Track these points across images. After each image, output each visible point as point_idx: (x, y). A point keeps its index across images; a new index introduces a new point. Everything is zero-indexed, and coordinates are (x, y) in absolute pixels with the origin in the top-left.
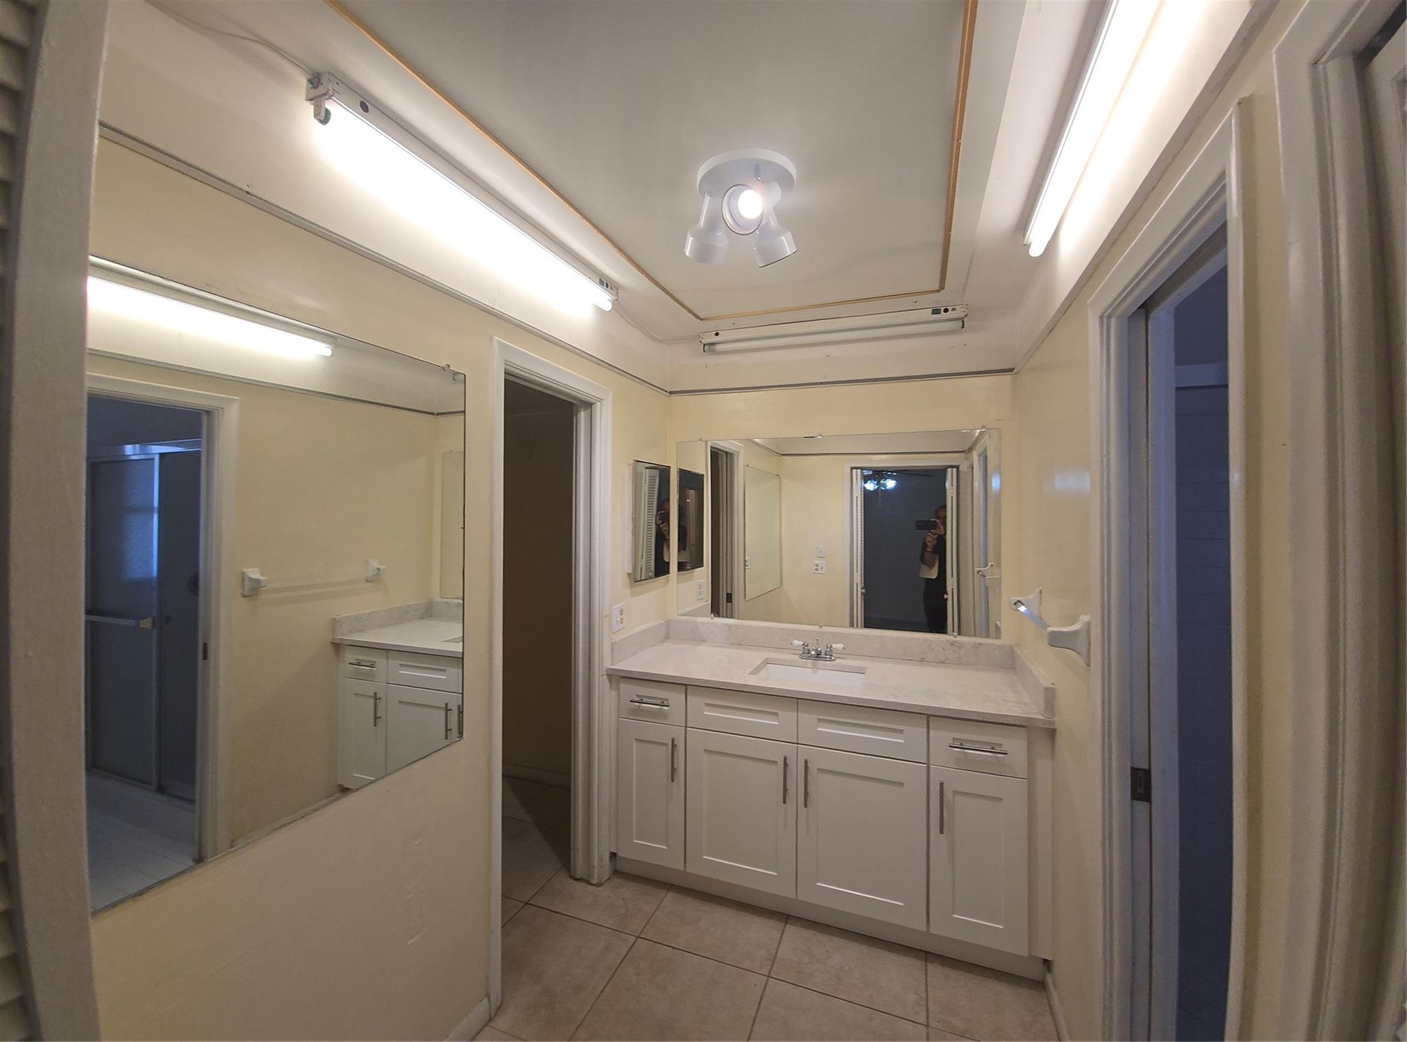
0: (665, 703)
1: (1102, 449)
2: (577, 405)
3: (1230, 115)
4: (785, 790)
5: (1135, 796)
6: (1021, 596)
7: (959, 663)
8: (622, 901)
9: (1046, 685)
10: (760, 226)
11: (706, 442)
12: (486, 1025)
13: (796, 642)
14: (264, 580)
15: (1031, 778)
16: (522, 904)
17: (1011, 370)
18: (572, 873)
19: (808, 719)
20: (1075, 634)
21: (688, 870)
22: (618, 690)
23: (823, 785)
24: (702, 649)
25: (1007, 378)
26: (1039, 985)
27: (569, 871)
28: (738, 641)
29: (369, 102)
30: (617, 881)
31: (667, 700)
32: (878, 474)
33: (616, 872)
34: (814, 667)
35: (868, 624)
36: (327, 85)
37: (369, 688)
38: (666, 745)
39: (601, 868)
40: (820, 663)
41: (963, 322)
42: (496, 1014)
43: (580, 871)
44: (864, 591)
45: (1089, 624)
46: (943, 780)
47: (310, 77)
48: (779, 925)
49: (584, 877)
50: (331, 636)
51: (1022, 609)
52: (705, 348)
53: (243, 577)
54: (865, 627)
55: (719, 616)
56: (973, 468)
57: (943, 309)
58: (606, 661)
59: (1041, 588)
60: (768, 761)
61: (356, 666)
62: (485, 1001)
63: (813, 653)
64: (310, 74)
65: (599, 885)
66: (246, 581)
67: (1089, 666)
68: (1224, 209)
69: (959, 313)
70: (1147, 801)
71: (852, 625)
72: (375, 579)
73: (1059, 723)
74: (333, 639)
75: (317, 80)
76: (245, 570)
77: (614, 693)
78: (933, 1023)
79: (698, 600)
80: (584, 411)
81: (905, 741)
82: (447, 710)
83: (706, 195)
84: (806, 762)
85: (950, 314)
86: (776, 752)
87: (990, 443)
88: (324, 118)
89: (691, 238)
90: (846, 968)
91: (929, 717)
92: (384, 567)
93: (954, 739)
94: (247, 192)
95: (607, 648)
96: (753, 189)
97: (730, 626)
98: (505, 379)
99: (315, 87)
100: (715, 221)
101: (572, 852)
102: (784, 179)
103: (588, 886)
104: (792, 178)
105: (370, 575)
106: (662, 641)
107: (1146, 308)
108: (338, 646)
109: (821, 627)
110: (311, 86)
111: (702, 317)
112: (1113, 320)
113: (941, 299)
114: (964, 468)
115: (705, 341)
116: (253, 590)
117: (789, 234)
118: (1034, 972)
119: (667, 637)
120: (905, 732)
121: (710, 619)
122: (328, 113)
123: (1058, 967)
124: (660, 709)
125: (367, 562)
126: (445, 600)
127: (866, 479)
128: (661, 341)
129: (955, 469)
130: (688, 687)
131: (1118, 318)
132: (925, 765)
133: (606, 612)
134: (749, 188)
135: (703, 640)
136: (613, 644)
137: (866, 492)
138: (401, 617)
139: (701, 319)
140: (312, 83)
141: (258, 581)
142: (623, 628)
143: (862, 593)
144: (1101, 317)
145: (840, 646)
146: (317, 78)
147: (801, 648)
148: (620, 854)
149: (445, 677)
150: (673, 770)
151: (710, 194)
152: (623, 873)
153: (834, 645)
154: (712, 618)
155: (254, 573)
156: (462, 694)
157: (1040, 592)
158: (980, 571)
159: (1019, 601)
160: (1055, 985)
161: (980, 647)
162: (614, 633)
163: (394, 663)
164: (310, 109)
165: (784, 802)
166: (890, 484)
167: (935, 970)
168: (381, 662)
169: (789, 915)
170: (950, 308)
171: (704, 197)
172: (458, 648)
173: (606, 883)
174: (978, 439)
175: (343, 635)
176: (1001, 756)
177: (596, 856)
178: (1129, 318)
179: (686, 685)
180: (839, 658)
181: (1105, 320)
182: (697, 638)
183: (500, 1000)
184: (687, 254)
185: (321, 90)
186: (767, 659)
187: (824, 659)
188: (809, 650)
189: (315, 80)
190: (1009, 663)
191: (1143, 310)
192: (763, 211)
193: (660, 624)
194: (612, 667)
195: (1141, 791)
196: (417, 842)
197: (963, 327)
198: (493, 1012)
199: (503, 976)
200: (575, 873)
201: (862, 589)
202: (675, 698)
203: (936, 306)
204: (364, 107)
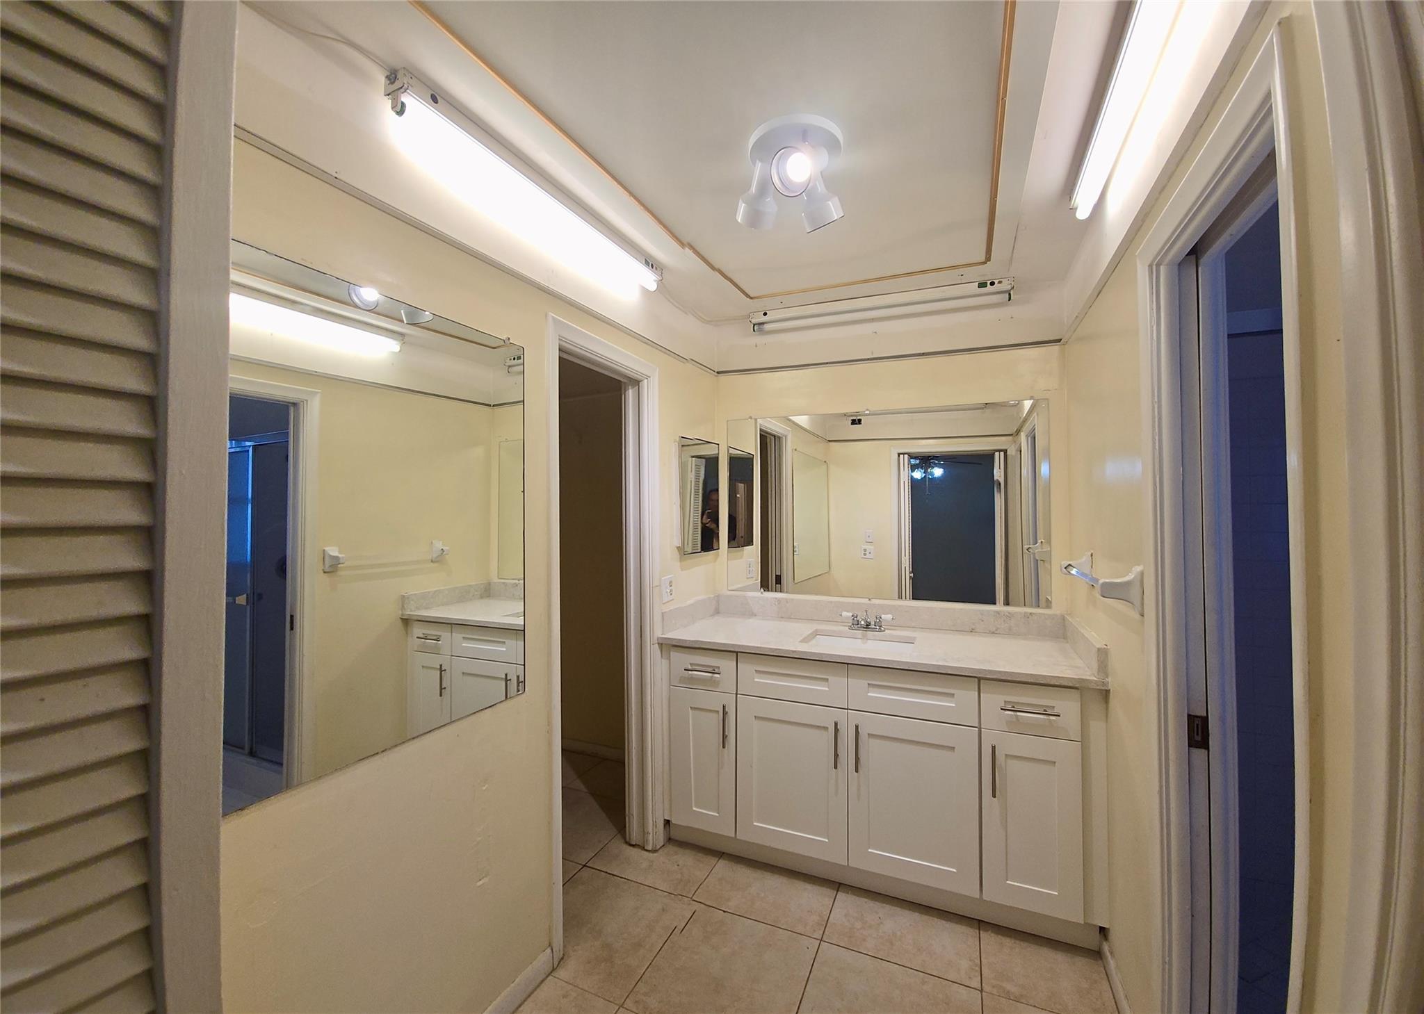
0: (717, 670)
1: (1153, 395)
2: (625, 383)
3: (1272, 37)
4: (836, 756)
5: (1192, 744)
6: (1071, 560)
7: (1010, 633)
8: (676, 866)
9: (1098, 646)
10: (807, 189)
11: (756, 420)
12: (549, 975)
13: (845, 614)
14: (343, 557)
15: (1084, 741)
16: (581, 866)
17: (1059, 341)
18: (628, 840)
19: (858, 684)
20: (1127, 584)
21: (738, 838)
22: (669, 659)
23: (872, 750)
24: (753, 622)
25: (1055, 348)
26: (1097, 955)
27: (624, 837)
28: (786, 615)
29: (439, 96)
30: (671, 848)
31: (719, 668)
32: (925, 461)
33: (670, 840)
34: (864, 638)
35: (916, 597)
36: (403, 79)
37: (435, 661)
38: (718, 712)
39: (656, 834)
40: (870, 634)
41: (1010, 294)
42: (558, 966)
43: (635, 835)
44: (912, 575)
45: (1142, 573)
46: (994, 743)
47: (389, 74)
48: (831, 893)
49: (640, 844)
50: (400, 612)
51: (1074, 571)
52: (755, 328)
53: (324, 554)
54: (913, 599)
55: (768, 591)
56: (1021, 451)
57: (989, 282)
58: (658, 630)
59: (1092, 552)
60: (818, 727)
61: (423, 640)
62: (549, 950)
63: (863, 623)
64: (388, 71)
65: (654, 851)
66: (327, 559)
67: (1143, 616)
68: (1271, 137)
69: (1005, 286)
70: (1205, 748)
71: (900, 597)
72: (439, 559)
73: (1113, 683)
74: (402, 615)
75: (393, 76)
76: (326, 549)
77: (665, 662)
78: (986, 988)
79: (748, 578)
80: (632, 388)
81: (956, 704)
82: (507, 680)
83: (757, 161)
84: (857, 727)
85: (997, 287)
86: (827, 718)
87: (1038, 422)
88: (401, 111)
89: (743, 205)
90: (899, 933)
91: (980, 680)
92: (447, 548)
93: (1005, 702)
94: (336, 178)
95: (657, 618)
96: (802, 152)
97: (779, 600)
98: (559, 357)
99: (392, 83)
100: (766, 185)
101: (627, 818)
102: (832, 145)
103: (643, 852)
104: (838, 141)
105: (435, 556)
106: (712, 616)
107: (1195, 252)
108: (406, 622)
109: (870, 599)
110: (389, 82)
111: (752, 296)
112: (1162, 268)
113: (986, 272)
114: (1012, 452)
115: (754, 321)
116: (332, 567)
117: (836, 199)
118: (1091, 941)
119: (717, 612)
120: (955, 696)
121: (760, 593)
122: (403, 105)
123: (1113, 935)
124: (712, 677)
125: (432, 543)
126: (503, 581)
127: (913, 468)
128: (708, 322)
129: (1002, 453)
130: (739, 654)
131: (1167, 265)
132: (977, 729)
133: (656, 583)
134: (797, 149)
135: (753, 615)
136: (663, 614)
137: (913, 480)
138: (463, 596)
139: (751, 298)
140: (389, 79)
141: (337, 558)
142: (673, 600)
143: (910, 577)
144: (1150, 266)
145: (889, 617)
146: (394, 74)
147: (851, 621)
148: (674, 821)
149: (507, 649)
150: (725, 737)
151: (761, 160)
152: (676, 841)
153: (883, 616)
154: (762, 593)
155: (333, 551)
156: (524, 665)
157: (1092, 555)
158: (1030, 548)
159: (1070, 565)
160: (1111, 953)
161: (1030, 616)
162: (664, 604)
163: (458, 636)
164: (387, 103)
165: (836, 767)
166: (938, 472)
167: (989, 938)
168: (445, 635)
169: (840, 884)
170: (996, 282)
171: (754, 164)
172: (520, 621)
173: (661, 850)
174: (1025, 420)
175: (411, 611)
176: (1054, 718)
177: (651, 821)
178: (1180, 265)
179: (737, 653)
180: (888, 629)
181: (1154, 267)
182: (747, 612)
183: (562, 953)
184: (739, 221)
185: (397, 84)
186: (816, 630)
187: (874, 630)
188: (858, 621)
189: (392, 77)
190: (1061, 631)
191: (1193, 257)
192: (811, 175)
193: (709, 598)
194: (663, 636)
195: (1198, 738)
196: (484, 788)
197: (1010, 299)
198: (556, 963)
199: (565, 930)
200: (630, 838)
201: (910, 573)
202: (727, 665)
203: (982, 279)
204: (434, 99)
